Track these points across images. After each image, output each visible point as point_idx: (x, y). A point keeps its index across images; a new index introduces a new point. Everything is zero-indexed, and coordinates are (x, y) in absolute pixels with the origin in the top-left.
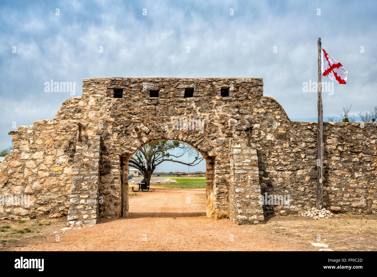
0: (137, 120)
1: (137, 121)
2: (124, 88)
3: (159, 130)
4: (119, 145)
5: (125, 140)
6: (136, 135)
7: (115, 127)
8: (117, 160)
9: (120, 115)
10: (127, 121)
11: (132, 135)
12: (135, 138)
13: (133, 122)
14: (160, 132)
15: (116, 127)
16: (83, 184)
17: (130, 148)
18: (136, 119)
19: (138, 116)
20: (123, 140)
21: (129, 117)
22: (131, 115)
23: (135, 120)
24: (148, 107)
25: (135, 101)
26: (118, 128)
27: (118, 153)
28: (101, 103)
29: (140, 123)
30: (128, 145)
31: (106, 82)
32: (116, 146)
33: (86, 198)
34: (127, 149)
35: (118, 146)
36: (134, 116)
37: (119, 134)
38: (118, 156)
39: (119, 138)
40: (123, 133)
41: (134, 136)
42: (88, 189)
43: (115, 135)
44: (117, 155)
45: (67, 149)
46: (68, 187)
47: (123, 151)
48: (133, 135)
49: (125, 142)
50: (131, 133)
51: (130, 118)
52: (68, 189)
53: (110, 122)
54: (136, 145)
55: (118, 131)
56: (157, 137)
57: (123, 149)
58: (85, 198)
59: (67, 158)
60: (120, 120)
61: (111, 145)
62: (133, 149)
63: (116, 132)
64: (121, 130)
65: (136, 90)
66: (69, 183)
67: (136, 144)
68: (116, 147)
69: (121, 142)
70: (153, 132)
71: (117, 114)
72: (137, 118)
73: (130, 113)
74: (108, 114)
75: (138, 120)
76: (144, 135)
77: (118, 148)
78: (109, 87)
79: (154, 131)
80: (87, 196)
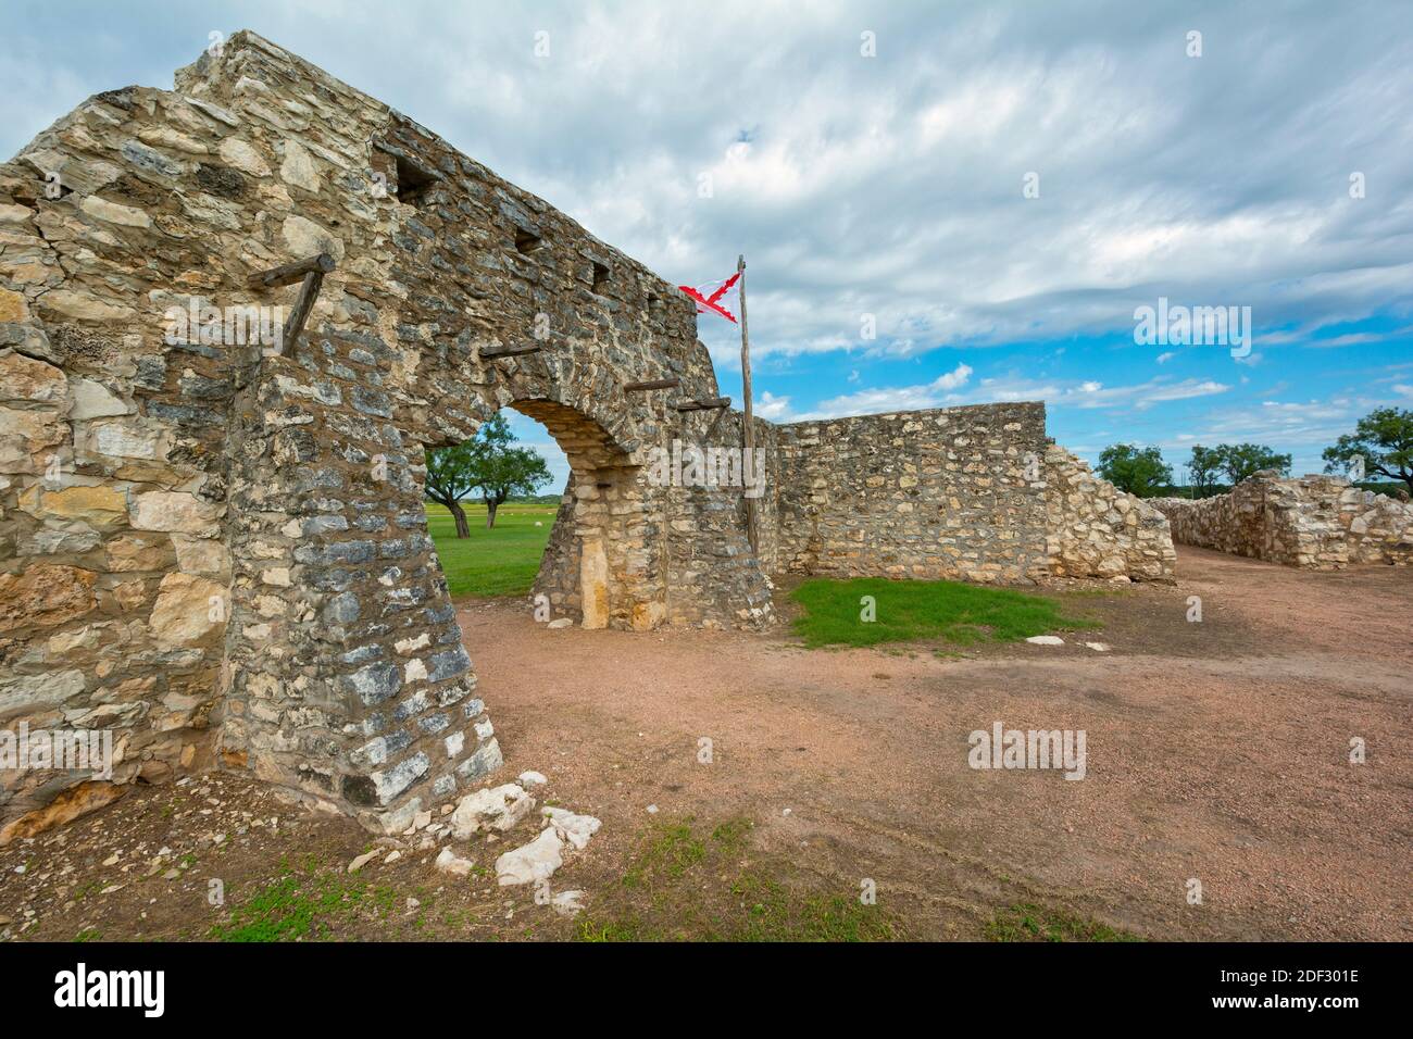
0: (482, 318)
1: (481, 321)
2: (440, 180)
3: (543, 371)
4: (424, 402)
5: (443, 388)
6: (480, 373)
7: (409, 323)
8: (419, 464)
9: (429, 281)
10: (452, 312)
11: (467, 372)
12: (475, 384)
13: (472, 324)
14: (544, 378)
15: (412, 327)
16: (386, 580)
17: (463, 421)
18: (479, 314)
19: (486, 307)
20: (436, 386)
21: (459, 298)
22: (465, 296)
23: (477, 317)
24: (514, 285)
25: (477, 248)
26: (424, 331)
27: (421, 434)
28: (344, 194)
29: (490, 331)
30: (455, 406)
31: (369, 115)
32: (414, 405)
33: (425, 648)
34: (454, 425)
35: (421, 407)
36: (474, 302)
37: (423, 356)
38: (420, 446)
39: (424, 374)
40: (438, 358)
41: (475, 376)
42: (414, 602)
43: (411, 360)
44: (419, 441)
45: (150, 382)
46: (173, 608)
47: (440, 428)
48: (472, 372)
49: (446, 396)
50: (465, 365)
51: (461, 304)
52: (171, 621)
53: (390, 297)
54: (481, 412)
55: (424, 344)
56: (537, 395)
57: (439, 419)
58: (418, 650)
59: (158, 438)
60: (431, 301)
61: (394, 396)
62: (472, 424)
63: (414, 349)
64: (433, 343)
65: (481, 209)
66: (177, 586)
67: (480, 406)
68: (412, 409)
69: (432, 391)
70: (525, 374)
71: (416, 274)
72: (482, 312)
73: (462, 287)
74: (383, 259)
75: (487, 320)
76: (502, 379)
77: (419, 415)
78: (379, 144)
79: (528, 371)
80: (423, 639)
